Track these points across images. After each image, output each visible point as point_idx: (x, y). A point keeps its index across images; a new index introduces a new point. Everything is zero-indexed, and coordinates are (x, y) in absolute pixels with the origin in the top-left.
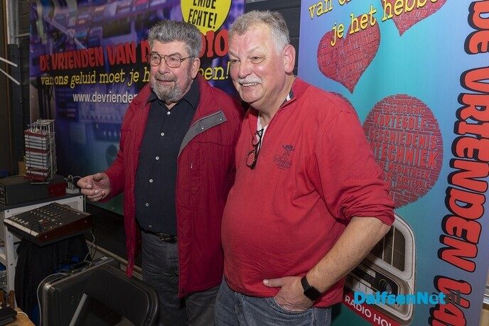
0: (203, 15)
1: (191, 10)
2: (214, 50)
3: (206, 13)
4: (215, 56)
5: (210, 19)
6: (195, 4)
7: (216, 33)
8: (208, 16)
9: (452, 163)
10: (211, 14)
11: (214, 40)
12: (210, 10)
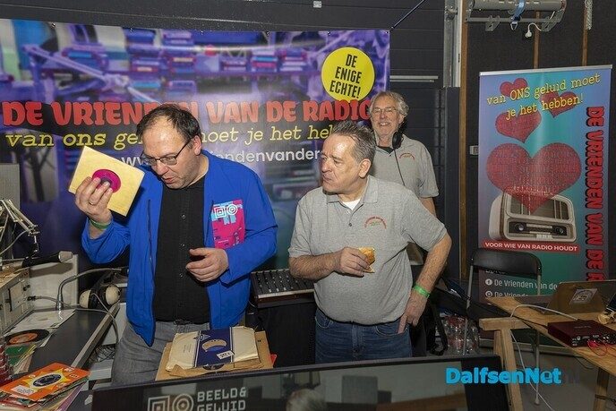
0: (348, 87)
1: (333, 81)
2: (358, 114)
3: (351, 86)
4: (360, 119)
5: (354, 91)
6: (336, 77)
7: (360, 102)
8: (352, 88)
9: (586, 168)
10: (355, 87)
11: (358, 108)
12: (354, 84)
